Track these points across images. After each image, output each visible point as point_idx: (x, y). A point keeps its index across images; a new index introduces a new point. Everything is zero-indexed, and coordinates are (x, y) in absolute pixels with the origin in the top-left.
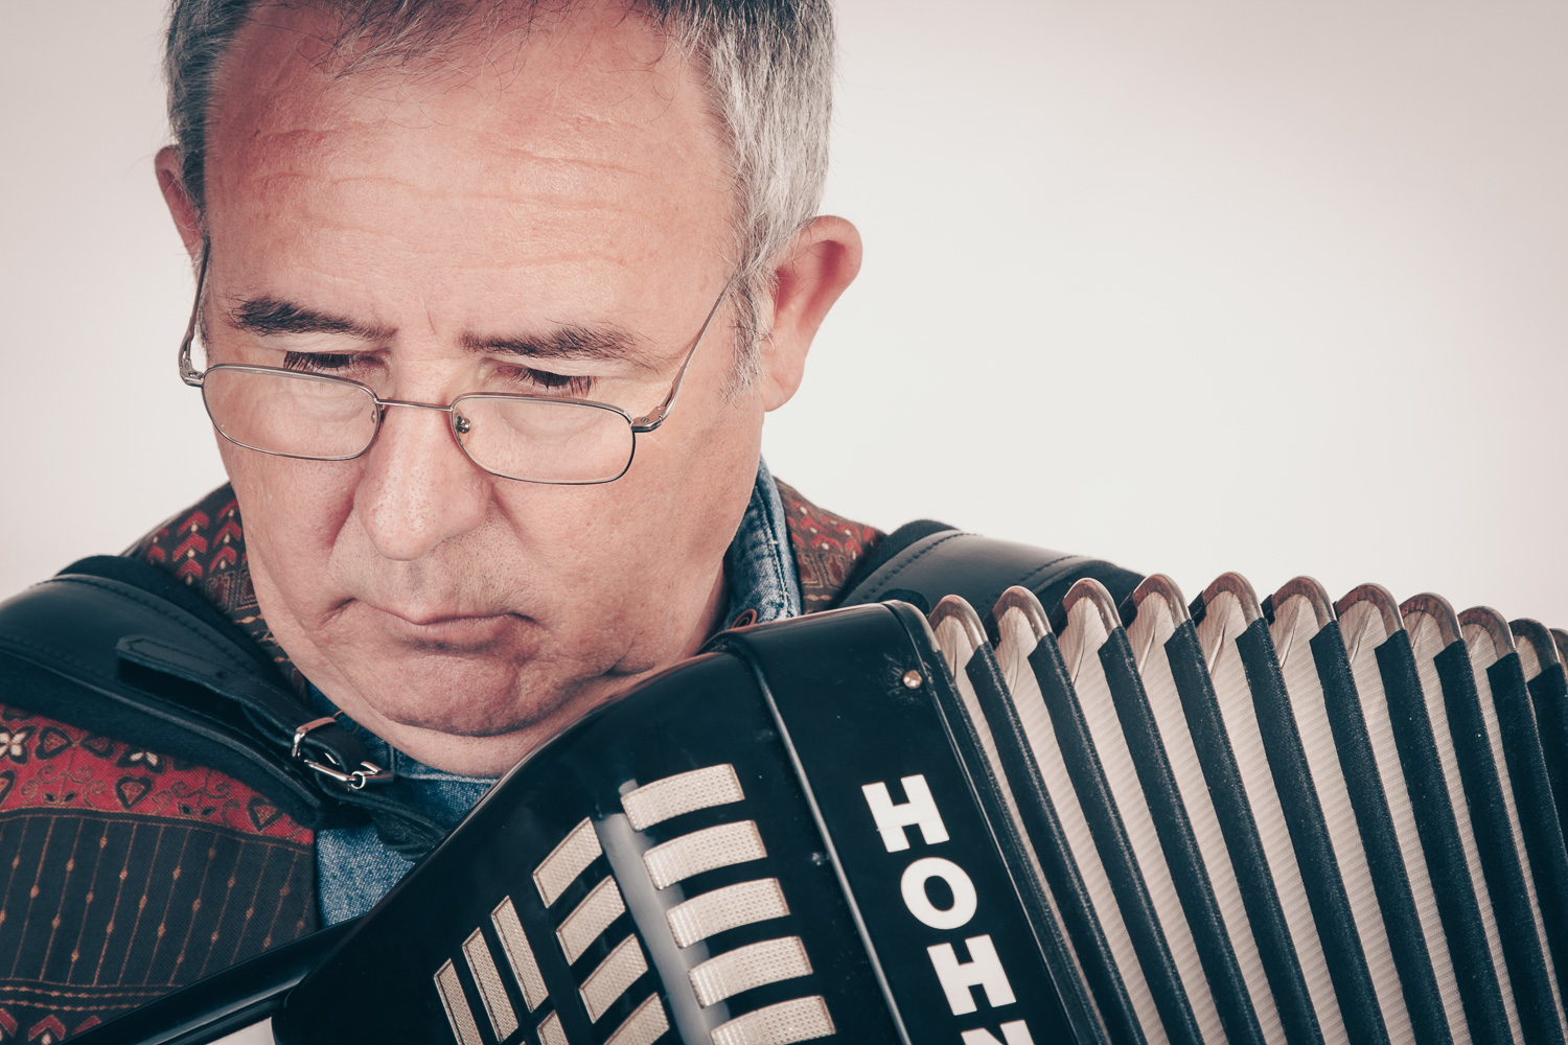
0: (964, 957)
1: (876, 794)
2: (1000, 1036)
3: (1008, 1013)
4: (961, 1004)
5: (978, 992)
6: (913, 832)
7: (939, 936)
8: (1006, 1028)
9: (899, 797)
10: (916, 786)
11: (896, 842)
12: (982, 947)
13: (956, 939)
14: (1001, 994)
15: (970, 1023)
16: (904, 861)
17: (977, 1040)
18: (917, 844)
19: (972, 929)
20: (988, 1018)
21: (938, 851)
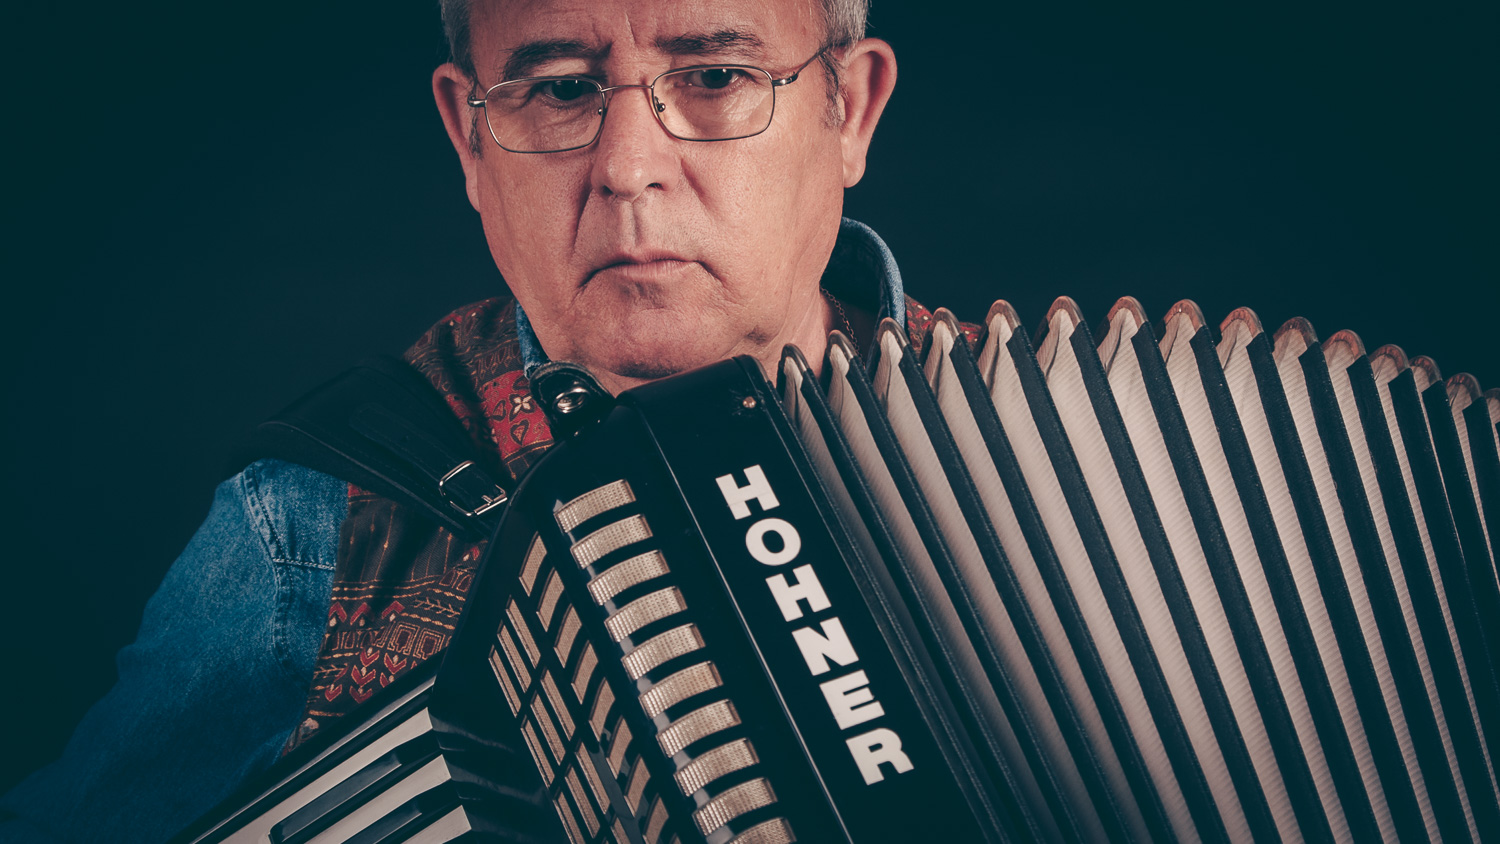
0: (792, 581)
1: (726, 483)
2: (822, 632)
3: (826, 614)
4: (792, 612)
5: (803, 604)
6: (753, 504)
7: (773, 570)
8: (825, 625)
9: (742, 482)
10: (755, 473)
11: (740, 512)
12: (806, 573)
13: (788, 572)
14: (820, 601)
15: (798, 624)
16: (747, 523)
17: (804, 638)
18: (756, 511)
19: (798, 562)
20: (812, 619)
21: (772, 514)
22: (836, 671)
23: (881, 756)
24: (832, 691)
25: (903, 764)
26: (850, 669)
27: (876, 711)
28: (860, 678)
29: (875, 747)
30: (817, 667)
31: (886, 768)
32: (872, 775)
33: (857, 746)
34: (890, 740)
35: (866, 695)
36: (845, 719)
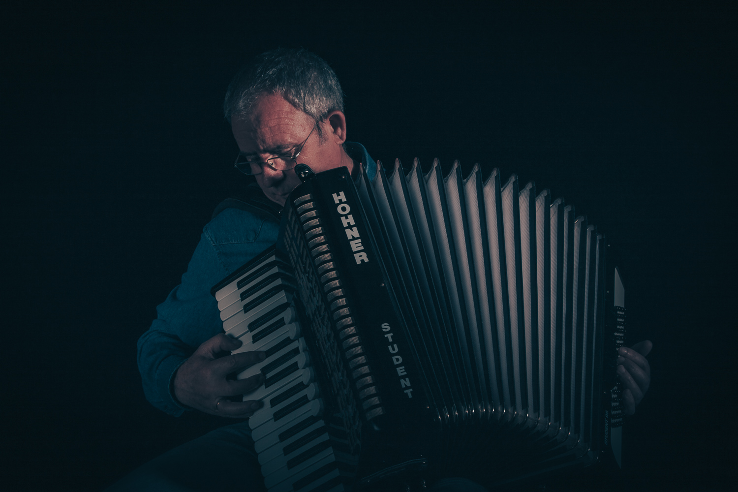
0: (347, 218)
1: (335, 195)
2: (352, 230)
3: (354, 226)
4: (345, 225)
5: (349, 223)
6: (340, 200)
7: (343, 216)
8: (353, 228)
9: (338, 195)
10: (342, 193)
11: (337, 202)
12: (350, 217)
13: (346, 216)
14: (353, 223)
15: (347, 228)
16: (338, 204)
17: (348, 231)
18: (341, 202)
19: (349, 214)
20: (350, 227)
21: (345, 203)
22: (354, 239)
23: (361, 258)
24: (351, 242)
25: (366, 260)
26: (357, 238)
27: (362, 248)
28: (359, 241)
29: (360, 256)
30: (350, 237)
31: (362, 261)
32: (359, 262)
33: (356, 256)
34: (364, 255)
35: (360, 244)
36: (354, 249)
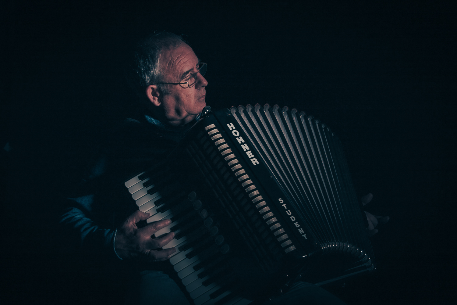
0: (239, 139)
1: (228, 125)
2: (245, 146)
5: (241, 141)
7: (237, 137)
8: (244, 144)
9: (230, 125)
11: (231, 129)
12: (241, 138)
14: (243, 142)
15: (241, 144)
16: (232, 131)
17: (242, 146)
18: (233, 129)
19: (239, 136)
20: (243, 144)
21: (235, 130)
22: (247, 151)
23: (255, 162)
24: (247, 153)
25: (258, 163)
26: (249, 150)
27: (253, 156)
28: (250, 152)
29: (254, 161)
30: (245, 150)
31: (256, 163)
32: (255, 164)
33: (252, 160)
34: (256, 160)
35: (251, 154)
36: (250, 157)
